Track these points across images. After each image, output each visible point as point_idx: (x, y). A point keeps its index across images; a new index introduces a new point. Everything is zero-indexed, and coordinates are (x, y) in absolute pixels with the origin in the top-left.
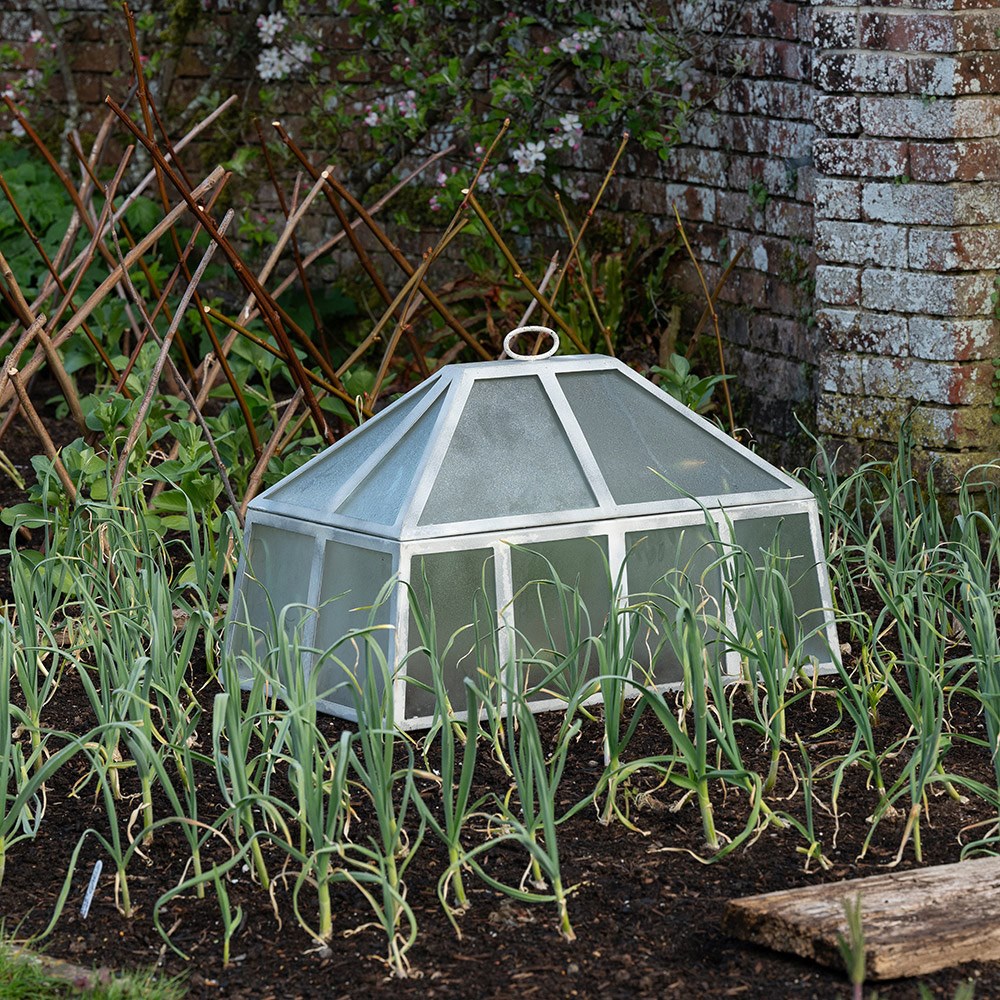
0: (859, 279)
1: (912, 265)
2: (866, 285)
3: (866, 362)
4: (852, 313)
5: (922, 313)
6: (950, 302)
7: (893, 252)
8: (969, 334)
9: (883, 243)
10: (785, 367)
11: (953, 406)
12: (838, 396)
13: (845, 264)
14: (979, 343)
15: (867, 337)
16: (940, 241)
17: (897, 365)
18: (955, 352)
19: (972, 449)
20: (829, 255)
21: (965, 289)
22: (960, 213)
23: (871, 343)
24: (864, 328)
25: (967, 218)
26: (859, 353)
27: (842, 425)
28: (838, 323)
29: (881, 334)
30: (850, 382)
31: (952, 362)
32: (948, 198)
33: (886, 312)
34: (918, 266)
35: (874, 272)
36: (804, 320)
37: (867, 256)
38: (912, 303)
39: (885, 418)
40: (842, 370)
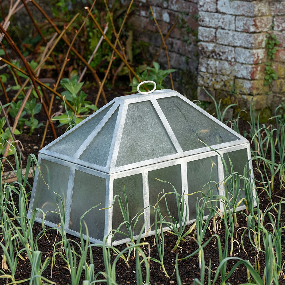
0: (215, 33)
1: (237, 29)
2: (218, 35)
3: (217, 62)
4: (213, 45)
5: (240, 46)
6: (252, 43)
7: (230, 24)
8: (258, 54)
9: (225, 21)
10: (176, 56)
11: (252, 80)
12: (206, 73)
13: (210, 27)
14: (261, 57)
15: (218, 54)
16: (248, 22)
17: (230, 64)
18: (253, 61)
19: (258, 94)
20: (204, 24)
21: (257, 39)
22: (256, 12)
23: (220, 56)
24: (217, 50)
25: (258, 14)
26: (215, 59)
27: (208, 84)
28: (207, 48)
29: (224, 53)
30: (211, 69)
31: (251, 64)
32: (252, 7)
33: (226, 45)
34: (239, 30)
35: (222, 31)
36: (186, 41)
37: (219, 25)
38: (237, 43)
39: (224, 82)
40: (208, 65)
